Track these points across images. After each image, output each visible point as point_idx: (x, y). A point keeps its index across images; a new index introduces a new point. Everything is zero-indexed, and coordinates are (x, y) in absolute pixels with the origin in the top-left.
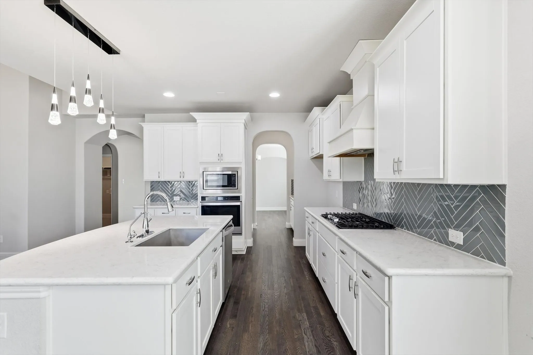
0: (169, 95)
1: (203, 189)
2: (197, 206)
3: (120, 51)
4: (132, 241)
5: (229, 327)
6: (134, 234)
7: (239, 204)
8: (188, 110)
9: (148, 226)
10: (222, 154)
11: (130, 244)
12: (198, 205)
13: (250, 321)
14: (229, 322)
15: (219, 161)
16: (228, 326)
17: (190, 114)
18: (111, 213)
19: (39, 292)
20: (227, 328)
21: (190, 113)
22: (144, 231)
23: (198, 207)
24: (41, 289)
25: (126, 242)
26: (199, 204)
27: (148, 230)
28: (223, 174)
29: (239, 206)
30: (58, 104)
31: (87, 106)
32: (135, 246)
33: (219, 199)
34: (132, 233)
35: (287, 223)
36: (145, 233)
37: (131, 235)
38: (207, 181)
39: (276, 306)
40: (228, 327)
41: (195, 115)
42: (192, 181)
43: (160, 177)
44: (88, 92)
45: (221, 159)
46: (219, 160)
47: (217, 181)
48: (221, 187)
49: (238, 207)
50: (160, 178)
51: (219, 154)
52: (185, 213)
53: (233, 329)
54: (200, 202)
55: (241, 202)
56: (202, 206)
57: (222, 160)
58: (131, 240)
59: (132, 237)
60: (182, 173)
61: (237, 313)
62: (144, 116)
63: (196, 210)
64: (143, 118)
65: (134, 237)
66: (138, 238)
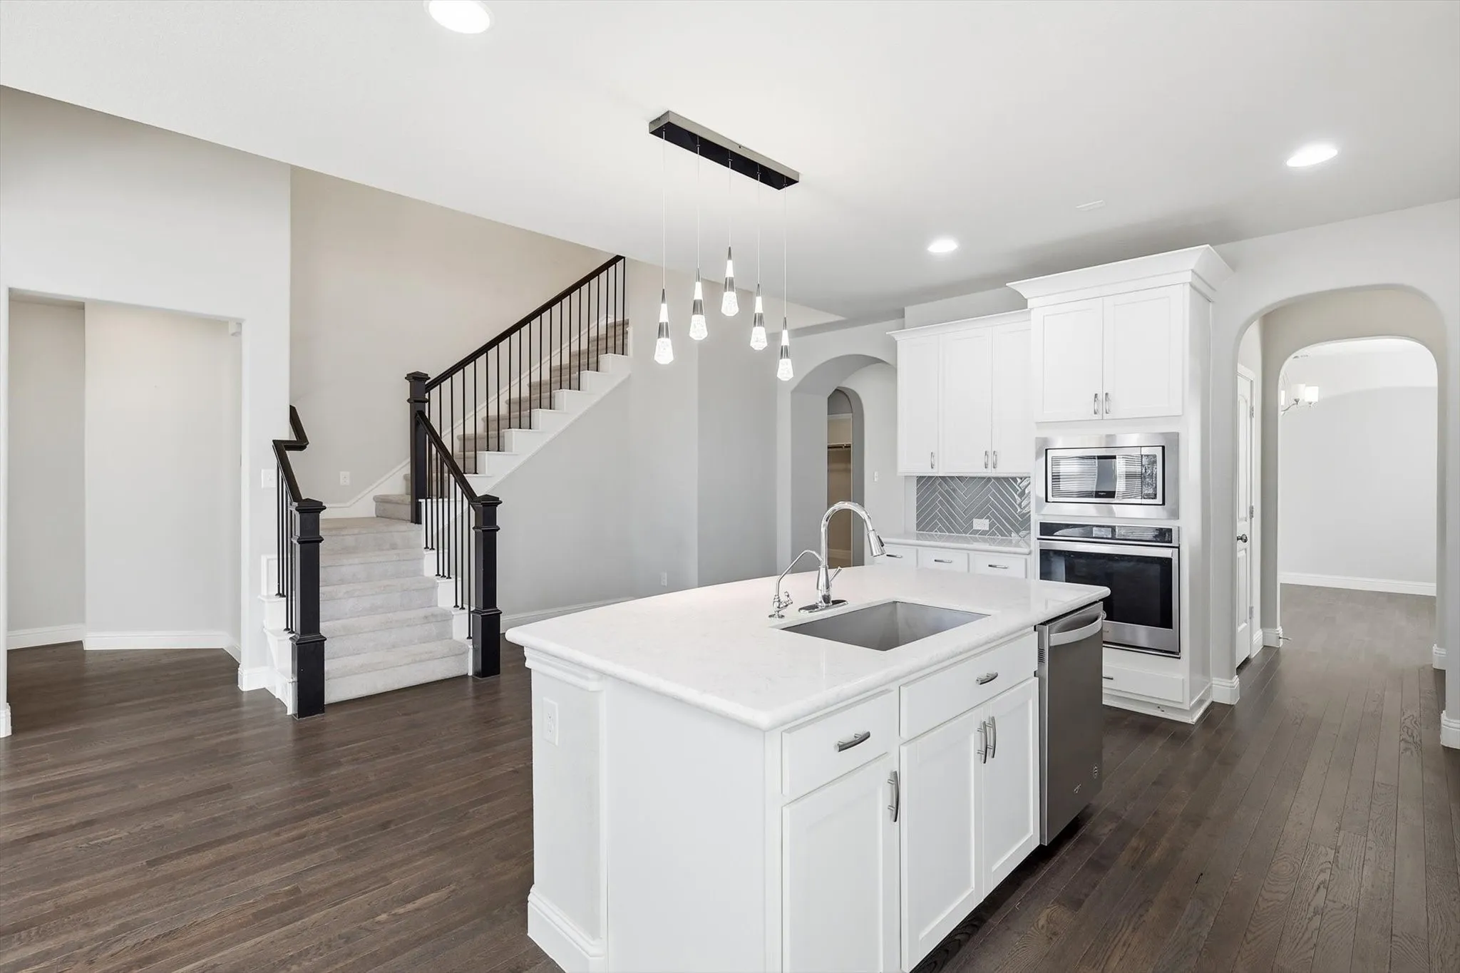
0: (943, 247)
1: (1047, 501)
2: (1026, 551)
3: (798, 174)
4: (783, 616)
5: (1043, 927)
6: (786, 599)
7: (1170, 556)
8: (999, 279)
9: (828, 588)
10: (1107, 394)
11: (776, 621)
12: (1030, 546)
13: (1123, 940)
14: (1049, 910)
15: (1096, 417)
16: (1042, 922)
17: (1010, 288)
18: (850, 550)
19: (587, 679)
20: (1038, 925)
21: (1007, 284)
22: (817, 598)
23: (1030, 553)
24: (590, 675)
25: (770, 616)
26: (1035, 543)
27: (829, 596)
28: (1100, 458)
29: (1169, 560)
30: (668, 321)
31: (727, 315)
32: (783, 629)
33: (1096, 531)
34: (783, 598)
35: (1435, 647)
36: (821, 602)
37: (779, 601)
38: (1056, 478)
39: (1250, 936)
40: (1040, 926)
41: (1024, 287)
42: (1021, 478)
43: (935, 467)
44: (730, 284)
45: (1104, 410)
46: (1095, 413)
47: (1081, 476)
48: (1092, 497)
49: (1166, 563)
50: (935, 470)
51: (1096, 395)
52: (995, 566)
53: (1055, 939)
54: (1038, 539)
55: (1179, 548)
56: (1041, 550)
57: (1107, 413)
58: (780, 613)
59: (781, 606)
60: (989, 454)
61: (1087, 896)
62: (901, 314)
63: (1026, 560)
64: (901, 320)
65: (787, 606)
66: (802, 611)
